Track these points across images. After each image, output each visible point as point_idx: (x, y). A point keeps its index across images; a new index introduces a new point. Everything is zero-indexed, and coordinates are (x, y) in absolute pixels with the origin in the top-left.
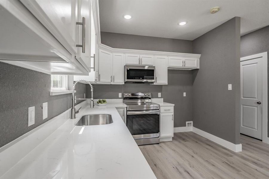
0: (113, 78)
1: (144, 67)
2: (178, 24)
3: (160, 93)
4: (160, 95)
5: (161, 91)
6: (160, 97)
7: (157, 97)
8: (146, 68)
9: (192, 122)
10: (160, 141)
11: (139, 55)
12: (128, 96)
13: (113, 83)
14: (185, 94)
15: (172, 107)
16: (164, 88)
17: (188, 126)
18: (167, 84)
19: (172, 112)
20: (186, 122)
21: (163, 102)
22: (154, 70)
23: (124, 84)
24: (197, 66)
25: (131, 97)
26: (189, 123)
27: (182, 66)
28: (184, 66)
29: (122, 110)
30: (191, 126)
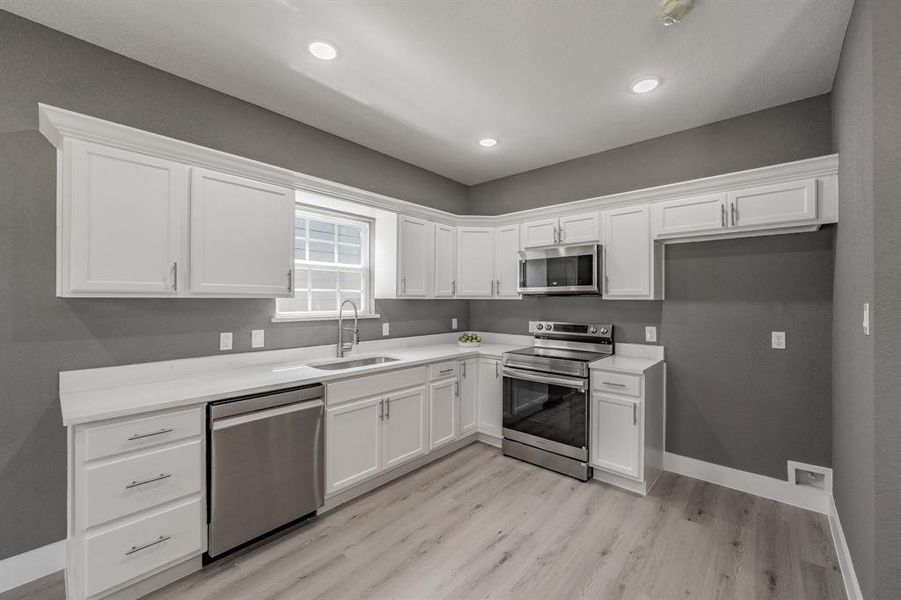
0: (496, 285)
2: (629, 90)
3: (654, 329)
4: (651, 333)
5: (656, 321)
6: (655, 340)
7: (644, 342)
9: (828, 473)
10: (595, 477)
11: (556, 219)
12: (544, 331)
13: (496, 297)
14: (778, 340)
15: (637, 378)
16: (669, 310)
17: (797, 483)
18: (652, 298)
19: (637, 394)
20: (789, 462)
21: (662, 358)
22: (591, 257)
23: (521, 298)
24: (813, 216)
25: (551, 332)
26: (812, 474)
27: (721, 226)
28: (730, 225)
29: (494, 361)
30: (820, 488)
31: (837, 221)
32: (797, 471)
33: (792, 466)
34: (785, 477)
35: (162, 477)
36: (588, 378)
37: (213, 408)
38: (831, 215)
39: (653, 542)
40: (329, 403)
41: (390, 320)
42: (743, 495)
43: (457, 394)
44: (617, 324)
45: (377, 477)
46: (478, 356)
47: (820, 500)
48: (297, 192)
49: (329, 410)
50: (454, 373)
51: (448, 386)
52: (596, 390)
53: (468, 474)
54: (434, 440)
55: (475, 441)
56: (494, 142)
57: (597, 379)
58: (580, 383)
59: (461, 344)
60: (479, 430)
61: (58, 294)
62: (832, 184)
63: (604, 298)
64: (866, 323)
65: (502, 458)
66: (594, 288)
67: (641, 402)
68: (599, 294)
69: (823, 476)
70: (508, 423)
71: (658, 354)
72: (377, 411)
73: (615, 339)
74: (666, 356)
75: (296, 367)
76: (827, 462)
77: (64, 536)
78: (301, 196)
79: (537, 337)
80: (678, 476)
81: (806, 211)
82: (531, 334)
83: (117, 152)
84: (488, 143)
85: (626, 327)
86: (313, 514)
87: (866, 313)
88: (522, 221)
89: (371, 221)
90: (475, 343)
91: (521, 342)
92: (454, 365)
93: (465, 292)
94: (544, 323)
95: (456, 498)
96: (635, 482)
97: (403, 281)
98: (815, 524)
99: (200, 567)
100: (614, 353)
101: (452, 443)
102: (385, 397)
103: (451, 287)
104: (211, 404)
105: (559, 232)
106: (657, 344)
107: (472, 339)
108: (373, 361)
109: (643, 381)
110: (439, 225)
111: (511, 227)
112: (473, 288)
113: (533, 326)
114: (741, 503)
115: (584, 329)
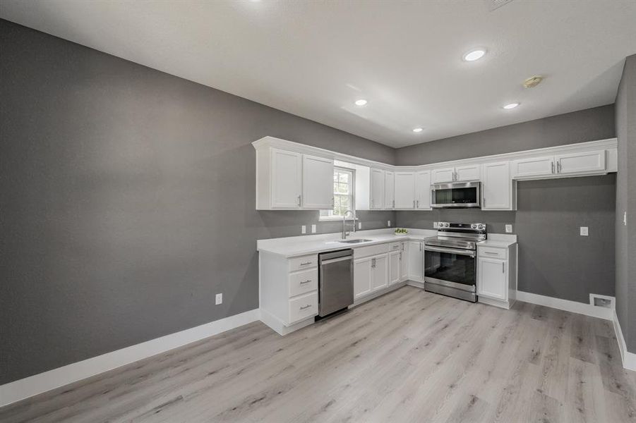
0: (416, 203)
1: (464, 184)
3: (511, 226)
4: (509, 228)
5: (512, 222)
6: (511, 231)
7: (505, 233)
8: (468, 185)
9: (613, 299)
10: (479, 301)
11: (453, 169)
12: (444, 227)
13: (416, 209)
14: (584, 231)
15: (504, 250)
16: (519, 215)
17: (595, 305)
18: (511, 209)
19: (504, 258)
20: (590, 294)
21: (515, 241)
22: (475, 188)
23: (431, 209)
24: (604, 168)
25: (448, 227)
26: (604, 300)
27: (551, 173)
28: (556, 172)
29: (419, 243)
30: (608, 308)
31: (617, 171)
32: (595, 298)
33: (592, 296)
34: (588, 302)
35: (308, 281)
36: (476, 250)
37: (321, 255)
38: (613, 168)
39: (517, 325)
40: (355, 257)
41: (362, 221)
42: (564, 311)
43: (400, 259)
44: (488, 223)
45: (369, 295)
46: (409, 240)
47: (609, 313)
48: (335, 161)
49: (355, 261)
50: (399, 248)
51: (396, 254)
52: (481, 257)
53: (407, 300)
54: (392, 280)
55: (406, 284)
56: (421, 130)
57: (481, 251)
58: (472, 252)
59: (396, 234)
60: (409, 279)
61: (257, 209)
62: (614, 153)
63: (482, 209)
64: (625, 221)
65: (424, 292)
66: (477, 204)
67: (507, 262)
68: (480, 208)
69: (610, 301)
70: (427, 274)
71: (513, 239)
72: (370, 263)
73: (488, 231)
74: (517, 240)
75: (333, 242)
76: (613, 293)
77: (258, 307)
78: (336, 163)
79: (439, 230)
80: (526, 303)
81: (599, 166)
82: (436, 229)
83: (286, 152)
84: (418, 130)
85: (494, 225)
86: (347, 308)
87: (625, 216)
88: (432, 169)
89: (353, 171)
90: (404, 233)
91: (430, 234)
92: (398, 244)
93: (400, 206)
94: (443, 223)
95: (410, 305)
96: (503, 302)
97: (372, 201)
98: (606, 324)
99: (314, 322)
100: (486, 239)
101: (397, 284)
102: (374, 257)
103: (392, 203)
104: (319, 254)
105: (455, 175)
106: (512, 234)
107: (403, 231)
108: (358, 241)
109: (508, 251)
110: (387, 172)
111: (426, 172)
112: (403, 205)
113: (437, 225)
114: (563, 315)
115: (469, 226)
